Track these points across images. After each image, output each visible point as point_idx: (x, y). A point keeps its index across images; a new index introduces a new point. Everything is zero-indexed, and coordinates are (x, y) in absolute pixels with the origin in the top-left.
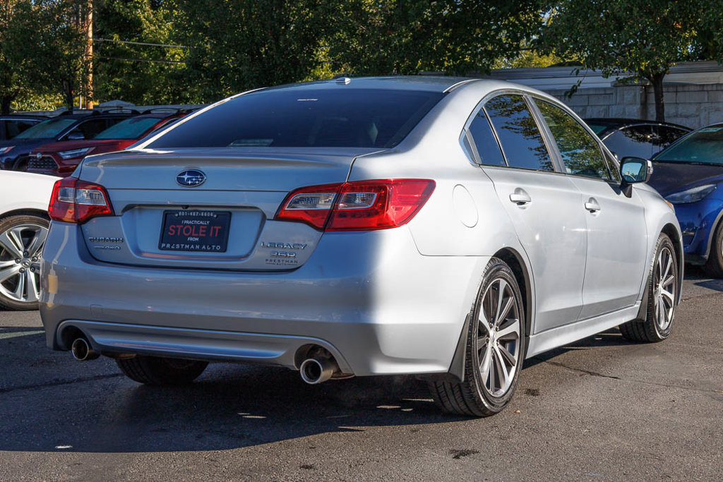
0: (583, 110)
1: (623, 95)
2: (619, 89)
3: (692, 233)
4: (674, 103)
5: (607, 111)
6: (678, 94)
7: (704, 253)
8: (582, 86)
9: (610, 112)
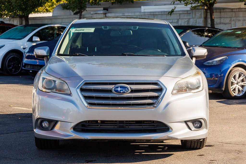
0: (177, 21)
1: (196, 14)
2: (194, 11)
3: (217, 79)
4: (220, 18)
5: (188, 22)
6: (222, 13)
7: (222, 88)
8: (176, 10)
9: (190, 21)
